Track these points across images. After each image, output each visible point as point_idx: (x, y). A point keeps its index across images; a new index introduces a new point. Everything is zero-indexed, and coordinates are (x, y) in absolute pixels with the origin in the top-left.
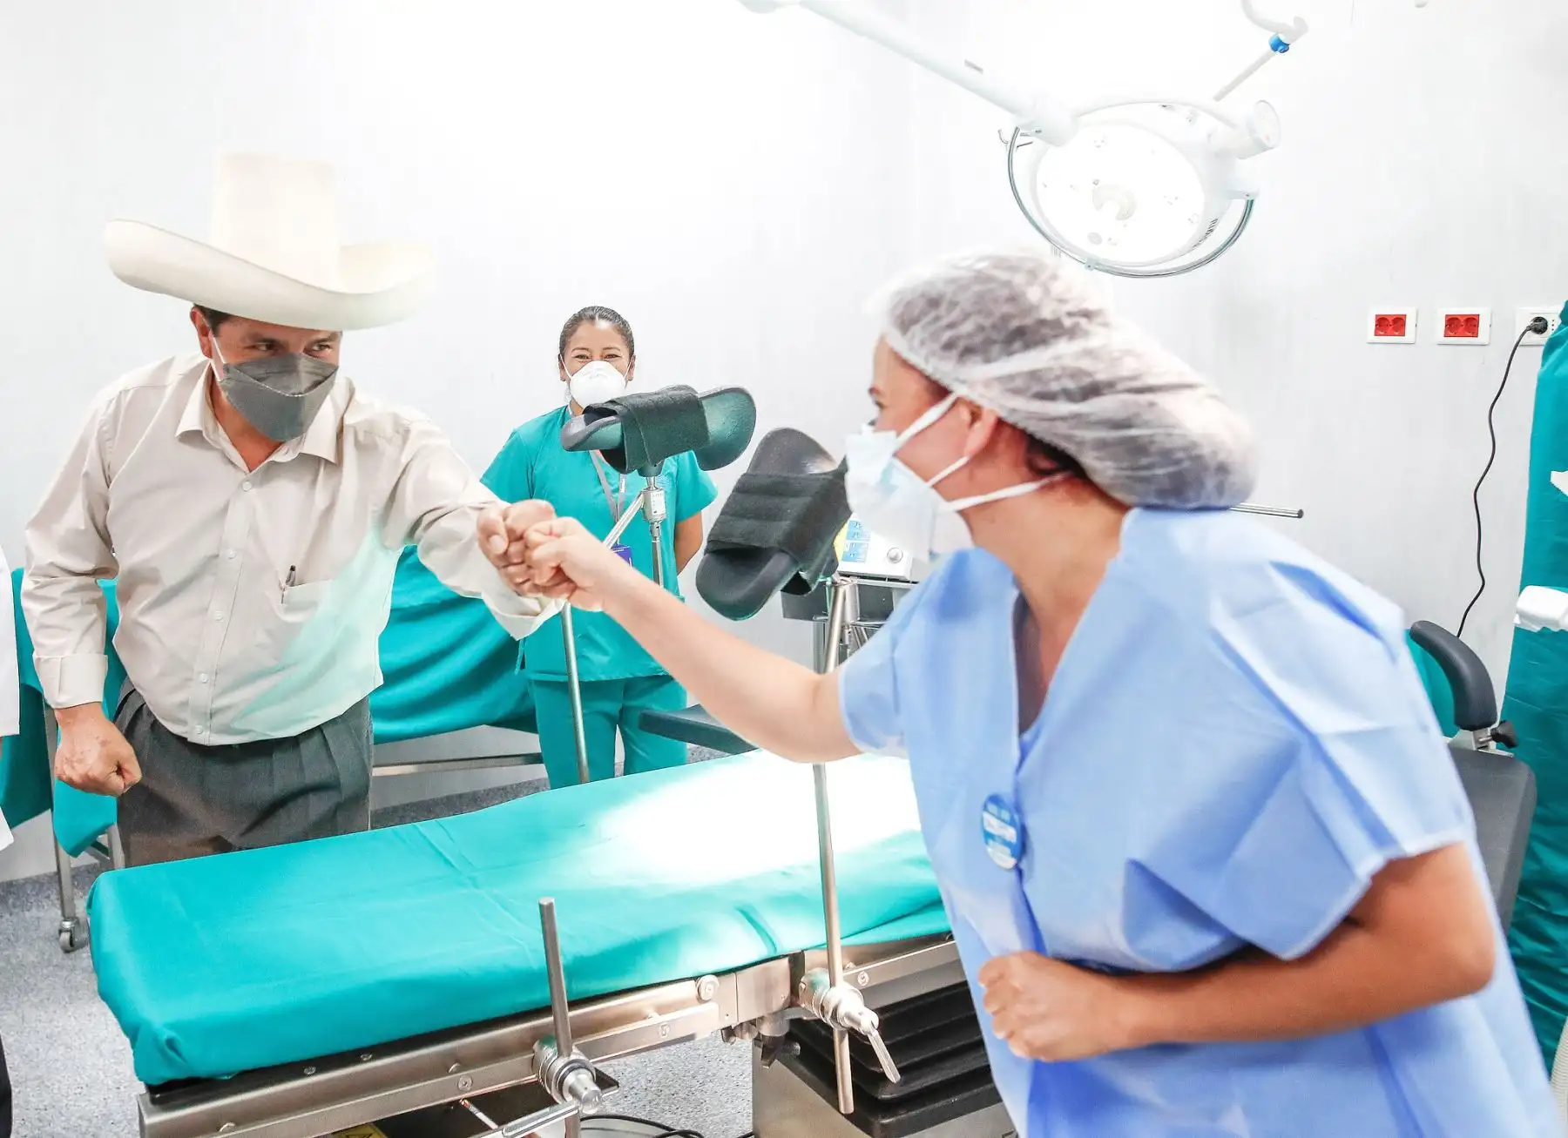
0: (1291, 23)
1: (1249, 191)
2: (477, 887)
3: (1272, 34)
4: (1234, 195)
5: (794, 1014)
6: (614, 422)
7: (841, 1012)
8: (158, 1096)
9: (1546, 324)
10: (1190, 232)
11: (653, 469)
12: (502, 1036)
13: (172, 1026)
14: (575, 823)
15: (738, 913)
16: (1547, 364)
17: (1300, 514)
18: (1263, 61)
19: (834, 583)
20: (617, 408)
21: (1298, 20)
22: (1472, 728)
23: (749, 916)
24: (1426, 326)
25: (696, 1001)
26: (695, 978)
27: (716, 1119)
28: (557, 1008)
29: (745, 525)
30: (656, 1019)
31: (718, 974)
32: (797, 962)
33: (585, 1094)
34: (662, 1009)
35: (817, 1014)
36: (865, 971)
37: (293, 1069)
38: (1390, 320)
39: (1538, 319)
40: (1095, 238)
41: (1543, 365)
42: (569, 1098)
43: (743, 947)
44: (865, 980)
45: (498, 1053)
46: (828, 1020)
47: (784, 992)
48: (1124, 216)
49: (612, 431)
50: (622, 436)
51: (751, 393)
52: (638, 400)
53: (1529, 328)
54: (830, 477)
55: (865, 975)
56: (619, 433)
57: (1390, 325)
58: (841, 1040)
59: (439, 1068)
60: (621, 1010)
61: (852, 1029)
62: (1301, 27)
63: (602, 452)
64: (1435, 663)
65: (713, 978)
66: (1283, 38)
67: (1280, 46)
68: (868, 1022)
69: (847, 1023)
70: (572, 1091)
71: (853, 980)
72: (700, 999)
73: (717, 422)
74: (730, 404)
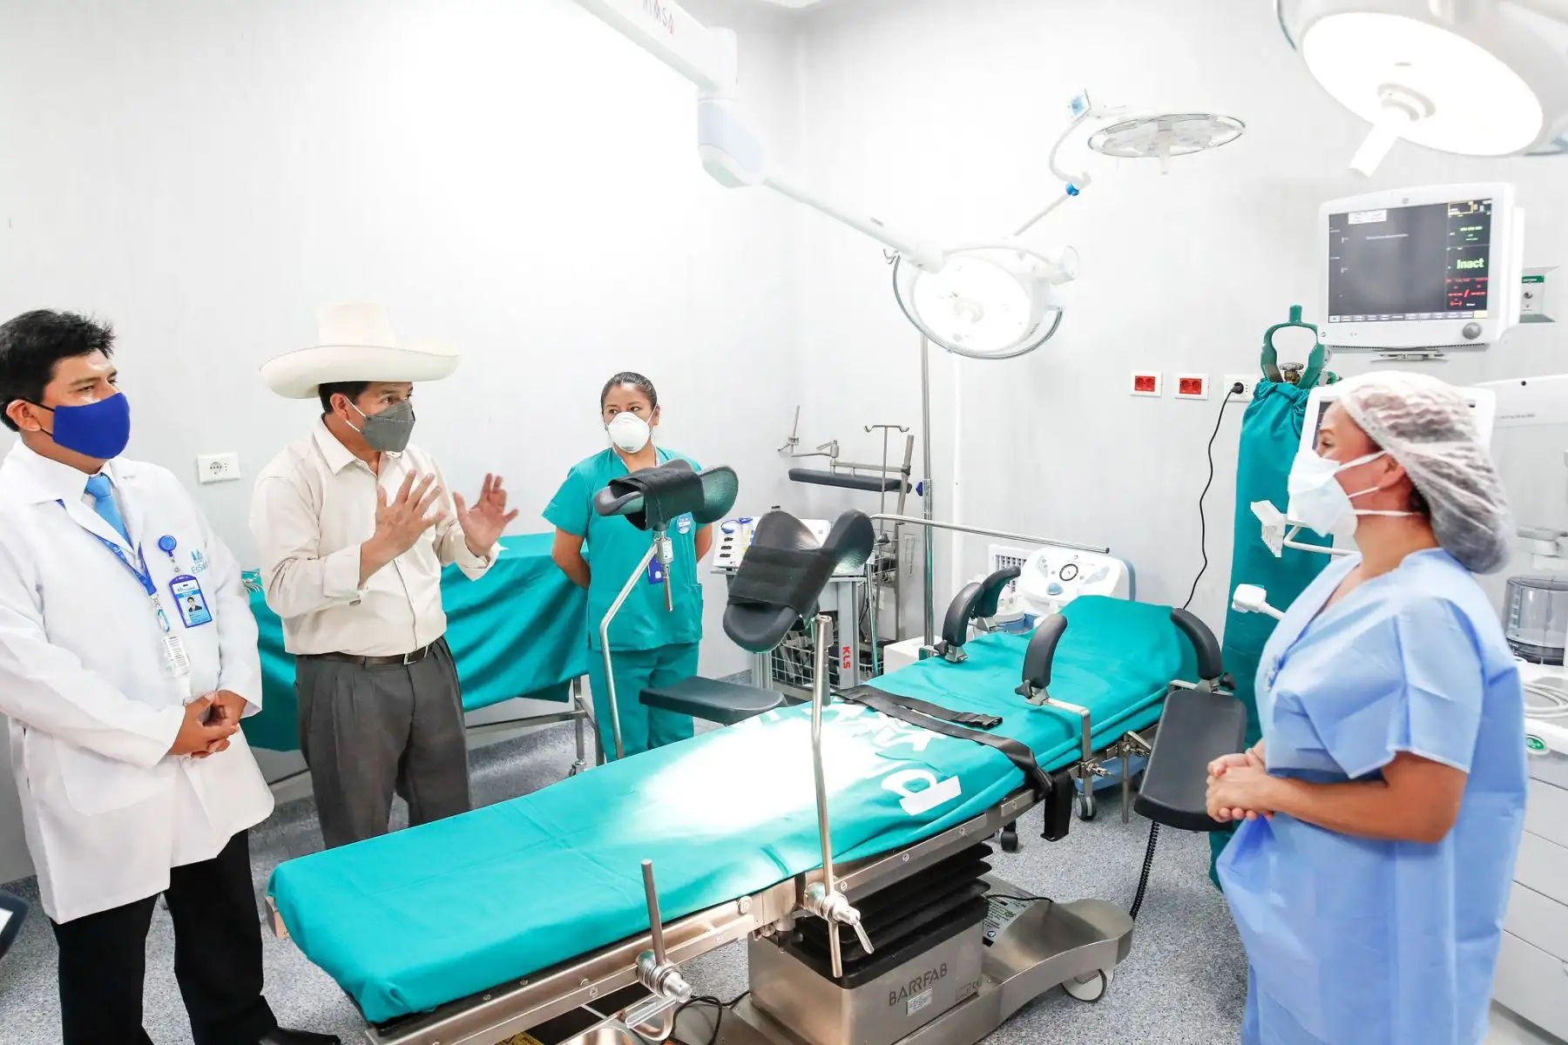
0: (1080, 177)
1: (1059, 306)
2: (569, 847)
3: (1066, 183)
4: (1050, 308)
5: (798, 915)
6: (638, 496)
7: (835, 911)
8: (383, 1030)
9: (1242, 386)
10: (1020, 332)
11: (663, 526)
12: (612, 956)
13: (394, 980)
14: (626, 791)
15: (762, 852)
16: (1246, 426)
17: (1108, 551)
18: (1061, 200)
19: (816, 621)
20: (640, 485)
21: (1085, 174)
22: (1209, 678)
23: (769, 852)
24: (1168, 386)
25: (737, 915)
26: (737, 899)
27: (713, 983)
28: (655, 929)
29: (756, 586)
30: (713, 931)
31: (750, 895)
32: (800, 879)
33: (680, 990)
34: (717, 923)
35: (818, 913)
36: (846, 880)
37: (476, 998)
38: (1145, 379)
39: (1237, 384)
40: (957, 337)
41: (1244, 425)
42: (667, 993)
43: (766, 874)
44: (844, 887)
45: (611, 967)
46: (826, 917)
47: (792, 900)
48: (976, 319)
49: (636, 501)
50: (644, 506)
51: (735, 470)
52: (655, 478)
53: (1233, 391)
54: (818, 554)
55: (844, 883)
56: (641, 504)
57: (1145, 383)
58: (834, 928)
59: (574, 982)
60: (691, 927)
61: (842, 922)
62: (1087, 179)
63: (626, 515)
64: (1184, 635)
65: (748, 898)
66: (1075, 186)
67: (1073, 191)
68: (853, 916)
69: (839, 918)
70: (670, 988)
71: (838, 888)
72: (740, 914)
73: (712, 493)
74: (721, 479)
